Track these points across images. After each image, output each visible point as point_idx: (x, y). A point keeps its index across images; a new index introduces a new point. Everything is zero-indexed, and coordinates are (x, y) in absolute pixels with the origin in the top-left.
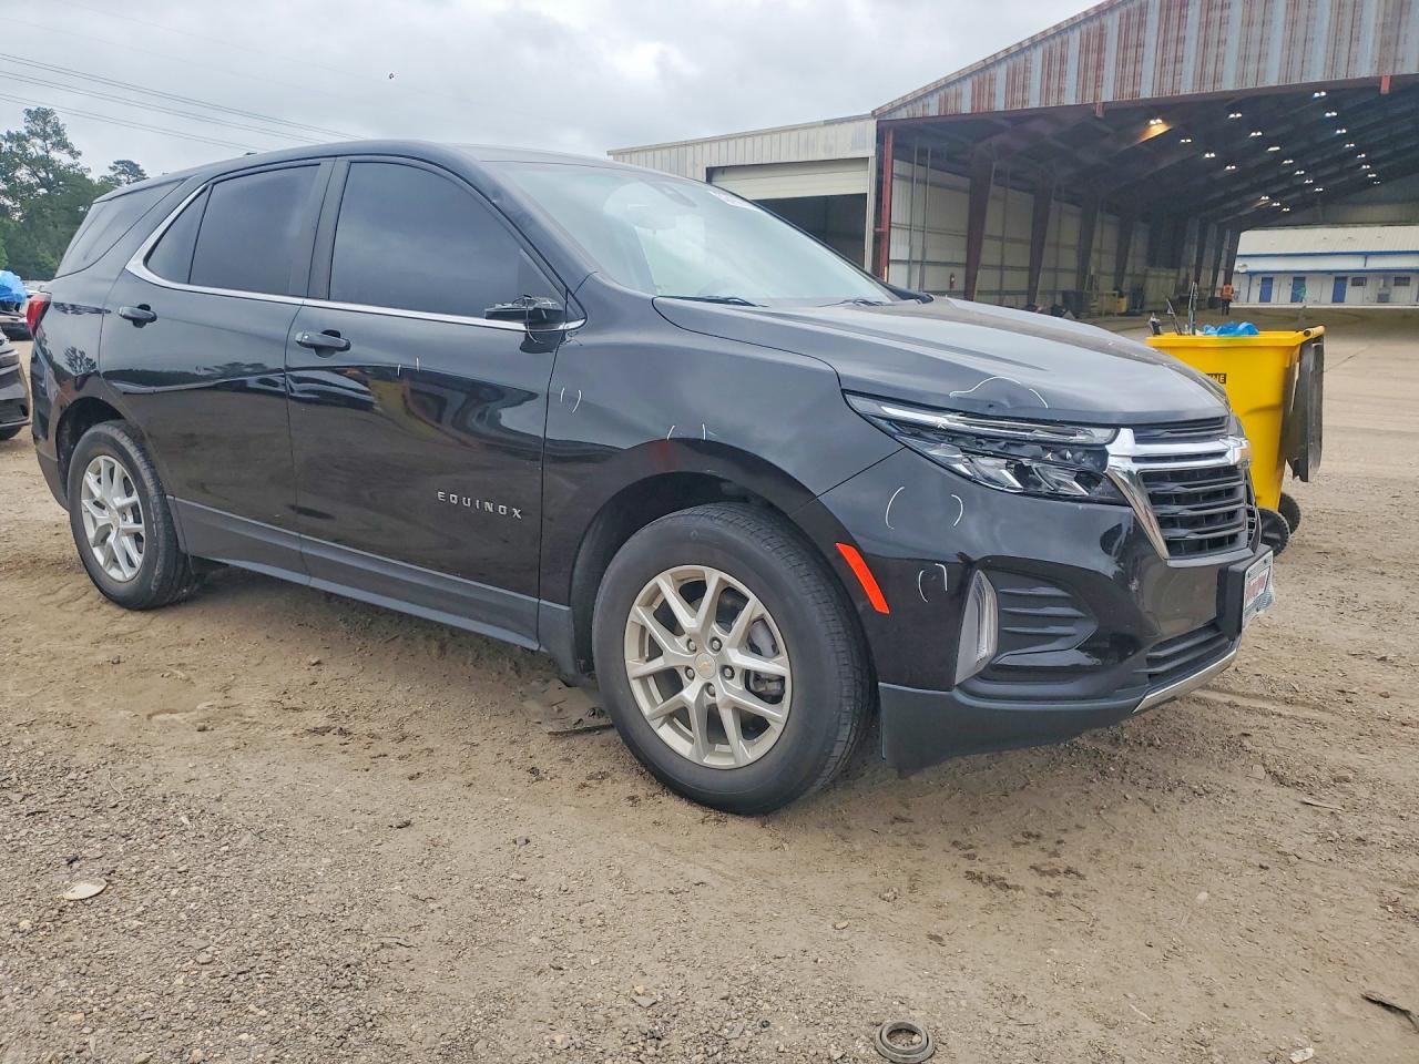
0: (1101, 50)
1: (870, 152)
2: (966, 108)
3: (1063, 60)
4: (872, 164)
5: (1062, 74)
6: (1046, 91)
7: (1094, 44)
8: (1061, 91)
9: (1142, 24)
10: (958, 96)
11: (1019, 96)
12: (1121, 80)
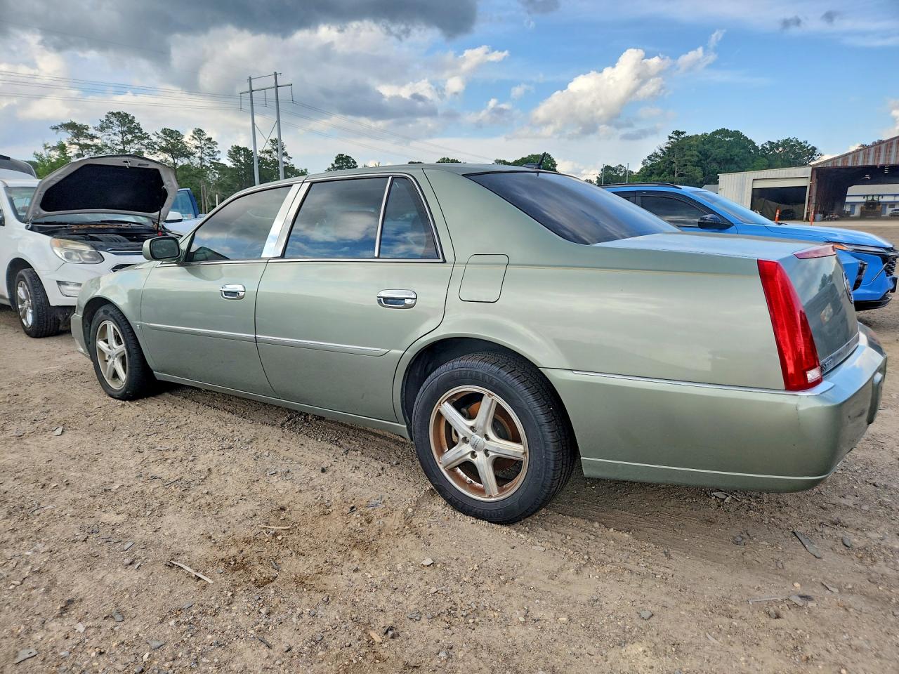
0: (880, 152)
1: (809, 176)
2: (840, 165)
3: (869, 154)
4: (810, 179)
5: (868, 157)
6: (864, 162)
7: (878, 151)
8: (868, 162)
9: (891, 147)
10: (838, 162)
11: (855, 162)
12: (885, 159)
